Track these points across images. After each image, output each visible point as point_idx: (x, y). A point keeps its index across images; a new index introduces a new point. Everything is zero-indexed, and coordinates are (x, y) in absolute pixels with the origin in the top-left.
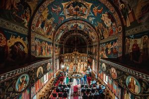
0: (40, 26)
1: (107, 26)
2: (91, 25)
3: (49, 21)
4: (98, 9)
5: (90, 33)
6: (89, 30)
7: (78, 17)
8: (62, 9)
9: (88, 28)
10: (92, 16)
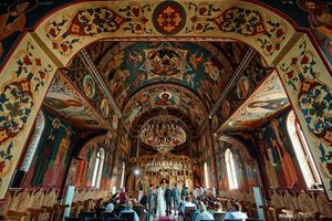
0: (107, 74)
1: (215, 79)
2: (192, 90)
3: (121, 74)
4: (197, 57)
5: (191, 110)
6: (190, 103)
7: (168, 78)
8: (144, 59)
9: (187, 100)
10: (190, 73)
